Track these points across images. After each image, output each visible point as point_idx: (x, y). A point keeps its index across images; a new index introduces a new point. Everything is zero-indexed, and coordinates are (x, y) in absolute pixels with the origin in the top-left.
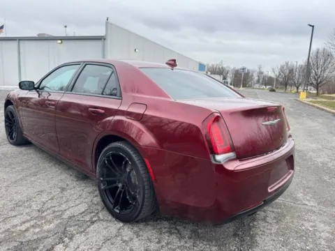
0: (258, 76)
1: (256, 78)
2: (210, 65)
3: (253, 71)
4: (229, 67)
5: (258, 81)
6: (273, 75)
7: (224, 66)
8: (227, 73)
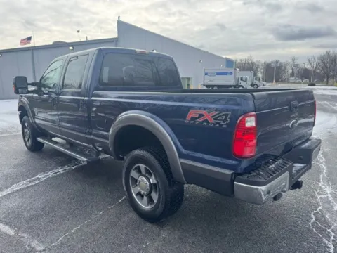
0: (293, 69)
1: (290, 71)
2: (239, 61)
3: (287, 64)
4: (259, 62)
5: (292, 75)
6: (308, 67)
7: (255, 60)
8: (258, 68)
